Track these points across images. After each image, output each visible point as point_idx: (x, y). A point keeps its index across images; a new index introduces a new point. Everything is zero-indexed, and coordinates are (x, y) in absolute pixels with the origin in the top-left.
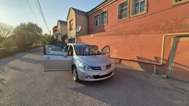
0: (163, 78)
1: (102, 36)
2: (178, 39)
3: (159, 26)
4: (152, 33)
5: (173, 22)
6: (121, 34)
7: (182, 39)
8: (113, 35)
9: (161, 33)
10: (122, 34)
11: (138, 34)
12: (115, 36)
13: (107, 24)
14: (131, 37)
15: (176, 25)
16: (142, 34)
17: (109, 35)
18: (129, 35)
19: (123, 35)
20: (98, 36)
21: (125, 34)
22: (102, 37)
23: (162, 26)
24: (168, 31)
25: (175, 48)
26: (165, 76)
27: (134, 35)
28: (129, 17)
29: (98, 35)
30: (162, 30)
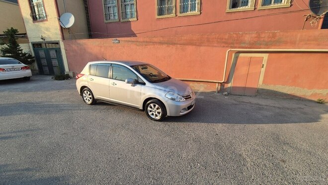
0: (225, 95)
1: (138, 43)
2: (237, 54)
3: (223, 39)
4: (215, 46)
5: (235, 35)
6: (175, 44)
7: (241, 55)
8: (161, 43)
9: (224, 46)
10: (177, 44)
11: (198, 46)
12: (164, 46)
13: (136, 19)
14: (190, 48)
15: (237, 40)
16: (205, 46)
17: (153, 43)
18: (187, 47)
19: (179, 46)
20: (130, 43)
21: (181, 44)
22: (138, 45)
23: (225, 39)
24: (230, 46)
25: (235, 64)
26: (226, 93)
27: (194, 47)
28: (176, 15)
29: (129, 41)
30: (226, 43)
